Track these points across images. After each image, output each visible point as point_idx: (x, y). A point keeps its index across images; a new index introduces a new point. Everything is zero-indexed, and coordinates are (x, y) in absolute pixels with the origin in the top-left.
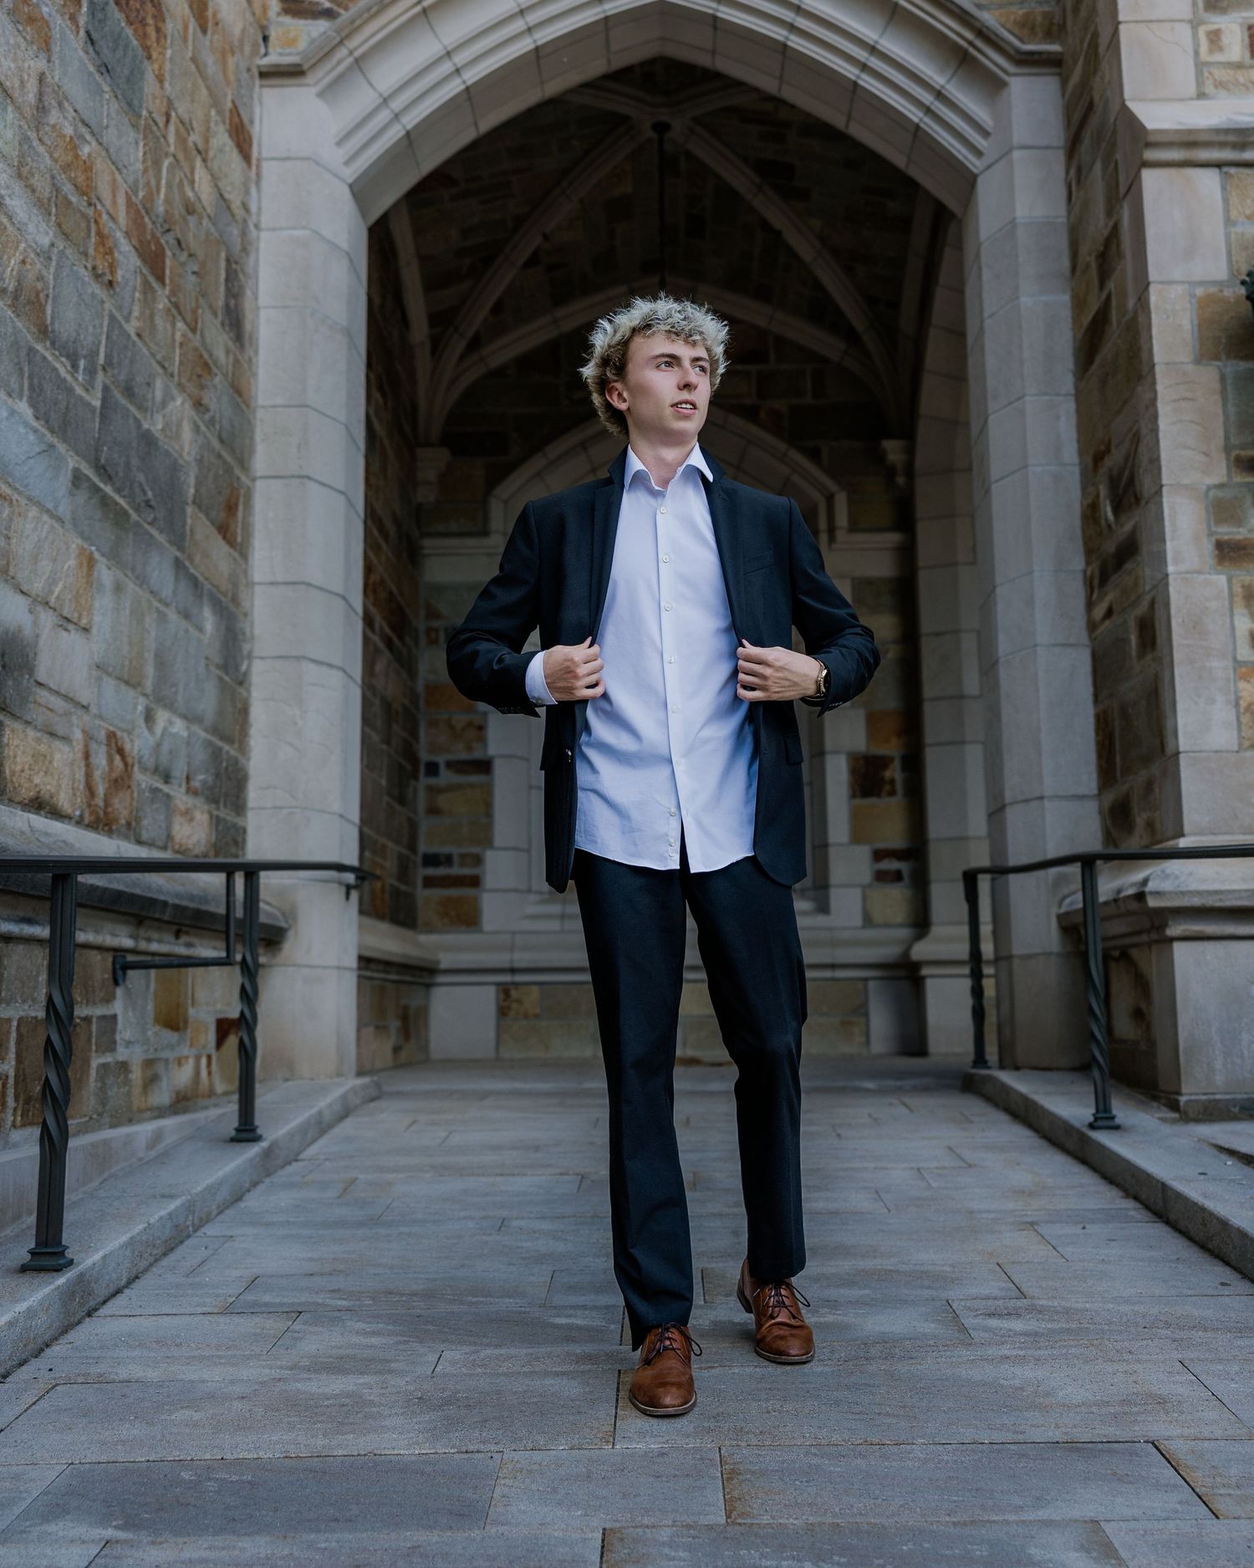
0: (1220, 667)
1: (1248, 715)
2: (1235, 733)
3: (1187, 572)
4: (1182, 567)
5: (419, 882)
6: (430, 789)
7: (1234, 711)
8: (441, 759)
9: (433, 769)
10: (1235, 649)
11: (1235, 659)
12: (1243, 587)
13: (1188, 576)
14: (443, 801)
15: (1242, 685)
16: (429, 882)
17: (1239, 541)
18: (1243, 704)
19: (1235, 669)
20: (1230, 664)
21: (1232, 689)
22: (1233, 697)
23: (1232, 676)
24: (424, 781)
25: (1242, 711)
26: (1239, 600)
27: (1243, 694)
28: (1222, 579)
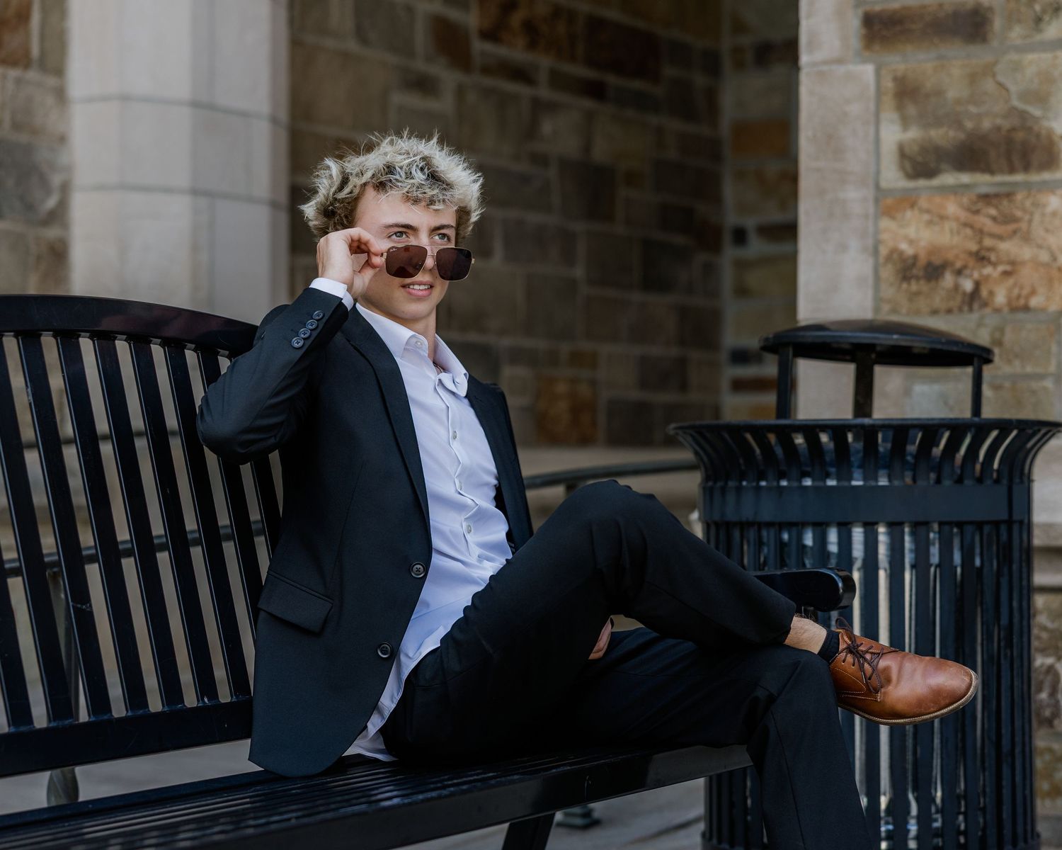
0: (856, 197)
1: (890, 266)
2: (870, 293)
3: (825, 62)
4: (819, 56)
5: (725, 384)
6: (742, 266)
7: (871, 261)
8: (750, 223)
9: (740, 236)
10: (878, 173)
11: (877, 187)
12: (895, 79)
13: (825, 68)
14: (754, 279)
15: (885, 223)
16: (739, 386)
17: (895, 12)
18: (884, 251)
19: (877, 201)
20: (870, 193)
21: (871, 229)
22: (870, 242)
23: (871, 210)
24: (730, 253)
25: (881, 260)
26: (889, 101)
27: (884, 236)
28: (868, 70)
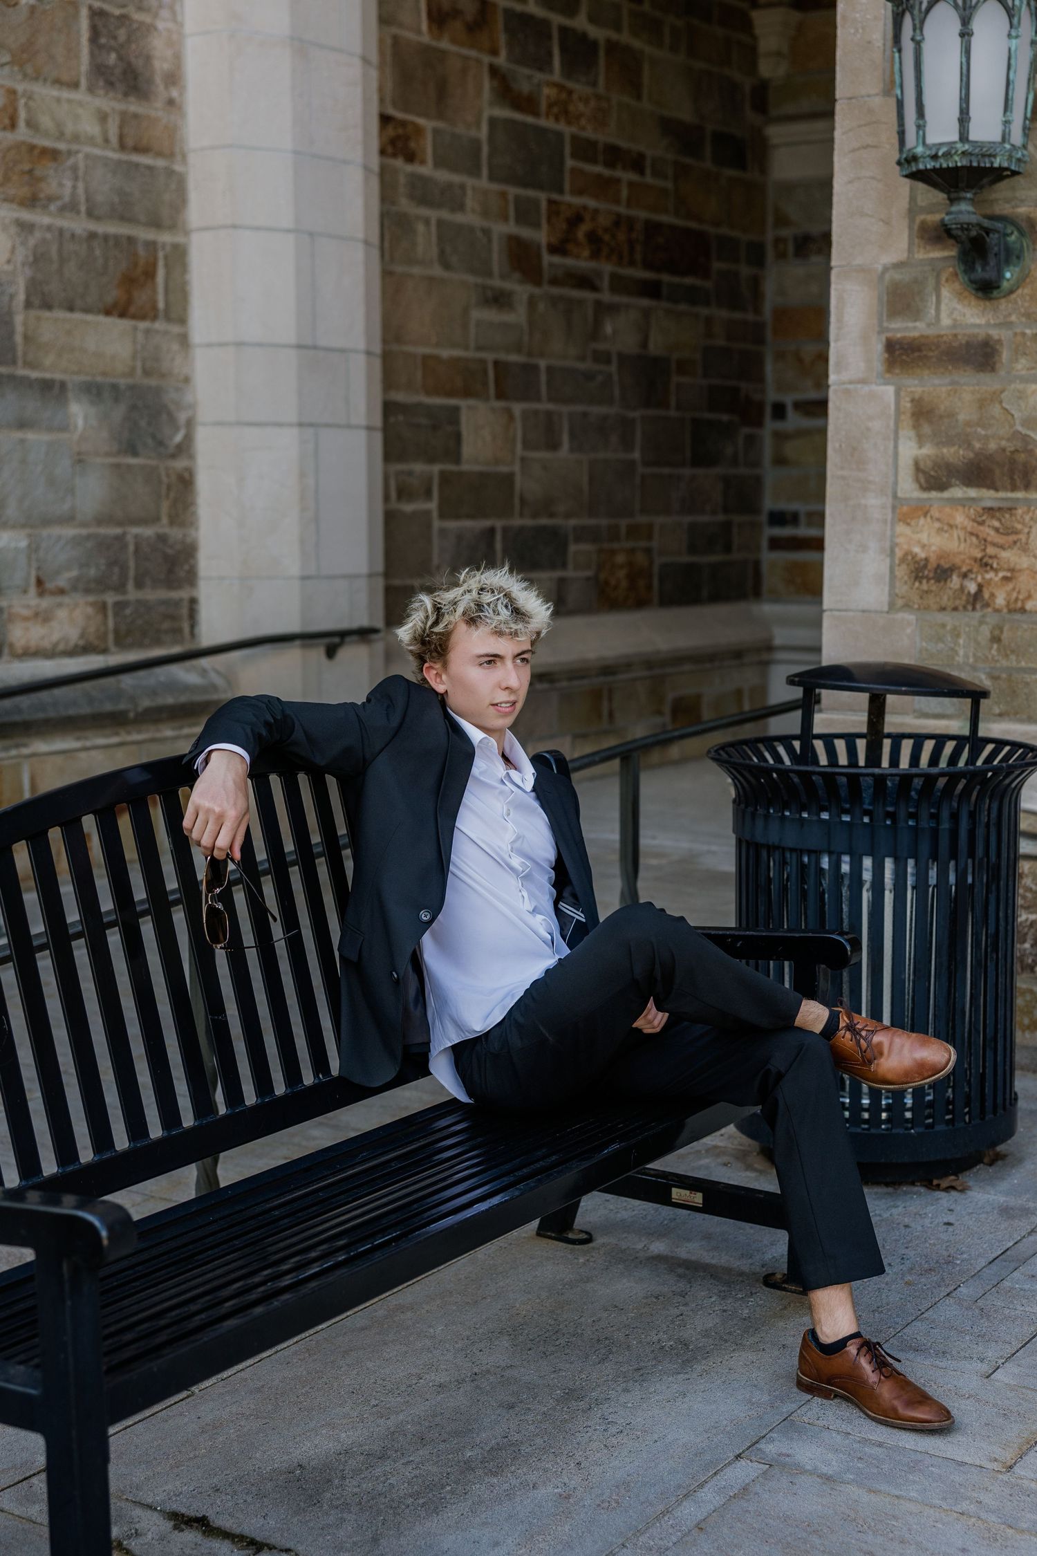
0: (876, 504)
1: (904, 566)
2: (887, 589)
3: (851, 382)
4: (845, 376)
5: (765, 543)
6: (780, 437)
7: (888, 560)
8: (788, 399)
9: (779, 411)
10: (896, 483)
11: (895, 496)
12: (912, 401)
13: (851, 387)
14: (790, 449)
15: (901, 528)
16: (776, 544)
17: (914, 339)
18: (899, 553)
19: (894, 508)
20: (890, 501)
21: (889, 533)
22: (888, 545)
23: (889, 517)
24: (770, 425)
25: (897, 562)
26: (907, 420)
27: (900, 540)
28: (890, 390)
